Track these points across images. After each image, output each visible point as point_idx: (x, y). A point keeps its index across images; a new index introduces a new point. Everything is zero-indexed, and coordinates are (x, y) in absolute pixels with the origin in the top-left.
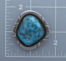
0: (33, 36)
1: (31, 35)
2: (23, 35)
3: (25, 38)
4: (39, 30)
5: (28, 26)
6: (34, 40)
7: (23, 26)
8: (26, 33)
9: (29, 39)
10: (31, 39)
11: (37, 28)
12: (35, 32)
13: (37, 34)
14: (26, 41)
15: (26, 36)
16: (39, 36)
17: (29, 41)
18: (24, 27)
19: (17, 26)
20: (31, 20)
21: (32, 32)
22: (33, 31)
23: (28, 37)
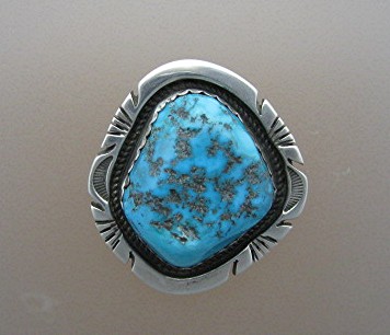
0: (214, 212)
1: (200, 206)
2: (157, 203)
3: (168, 223)
4: (250, 171)
6: (218, 234)
8: (172, 191)
9: (193, 229)
10: (201, 229)
11: (238, 159)
12: (227, 188)
13: (239, 199)
14: (176, 243)
15: (176, 209)
16: (248, 208)
17: (192, 243)
19: (115, 153)
20: (203, 116)
21: (210, 186)
22: (216, 180)
23: (186, 214)
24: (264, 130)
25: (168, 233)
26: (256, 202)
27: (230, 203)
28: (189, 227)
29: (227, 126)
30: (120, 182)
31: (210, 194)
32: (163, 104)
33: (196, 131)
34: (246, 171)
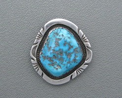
0: (65, 61)
1: (62, 59)
2: (50, 59)
3: (53, 64)
5: (57, 44)
6: (67, 67)
7: (48, 45)
8: (54, 55)
9: (60, 66)
10: (62, 66)
11: (72, 47)
12: (69, 55)
13: (72, 58)
14: (55, 70)
15: (55, 60)
16: (75, 60)
17: (59, 70)
18: (50, 47)
19: (38, 45)
20: (62, 35)
21: (64, 54)
22: (66, 53)
23: (58, 62)
24: (80, 38)
25: (53, 67)
26: (77, 58)
27: (70, 59)
28: (58, 65)
29: (69, 38)
30: (39, 53)
31: (64, 56)
32: (51, 31)
33: (60, 39)
34: (74, 50)
